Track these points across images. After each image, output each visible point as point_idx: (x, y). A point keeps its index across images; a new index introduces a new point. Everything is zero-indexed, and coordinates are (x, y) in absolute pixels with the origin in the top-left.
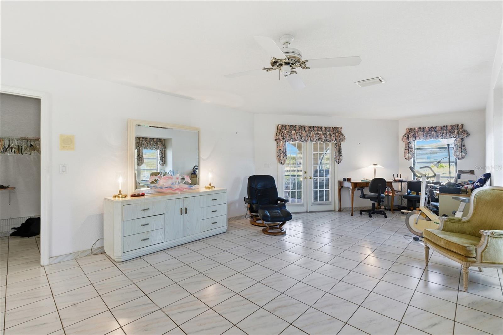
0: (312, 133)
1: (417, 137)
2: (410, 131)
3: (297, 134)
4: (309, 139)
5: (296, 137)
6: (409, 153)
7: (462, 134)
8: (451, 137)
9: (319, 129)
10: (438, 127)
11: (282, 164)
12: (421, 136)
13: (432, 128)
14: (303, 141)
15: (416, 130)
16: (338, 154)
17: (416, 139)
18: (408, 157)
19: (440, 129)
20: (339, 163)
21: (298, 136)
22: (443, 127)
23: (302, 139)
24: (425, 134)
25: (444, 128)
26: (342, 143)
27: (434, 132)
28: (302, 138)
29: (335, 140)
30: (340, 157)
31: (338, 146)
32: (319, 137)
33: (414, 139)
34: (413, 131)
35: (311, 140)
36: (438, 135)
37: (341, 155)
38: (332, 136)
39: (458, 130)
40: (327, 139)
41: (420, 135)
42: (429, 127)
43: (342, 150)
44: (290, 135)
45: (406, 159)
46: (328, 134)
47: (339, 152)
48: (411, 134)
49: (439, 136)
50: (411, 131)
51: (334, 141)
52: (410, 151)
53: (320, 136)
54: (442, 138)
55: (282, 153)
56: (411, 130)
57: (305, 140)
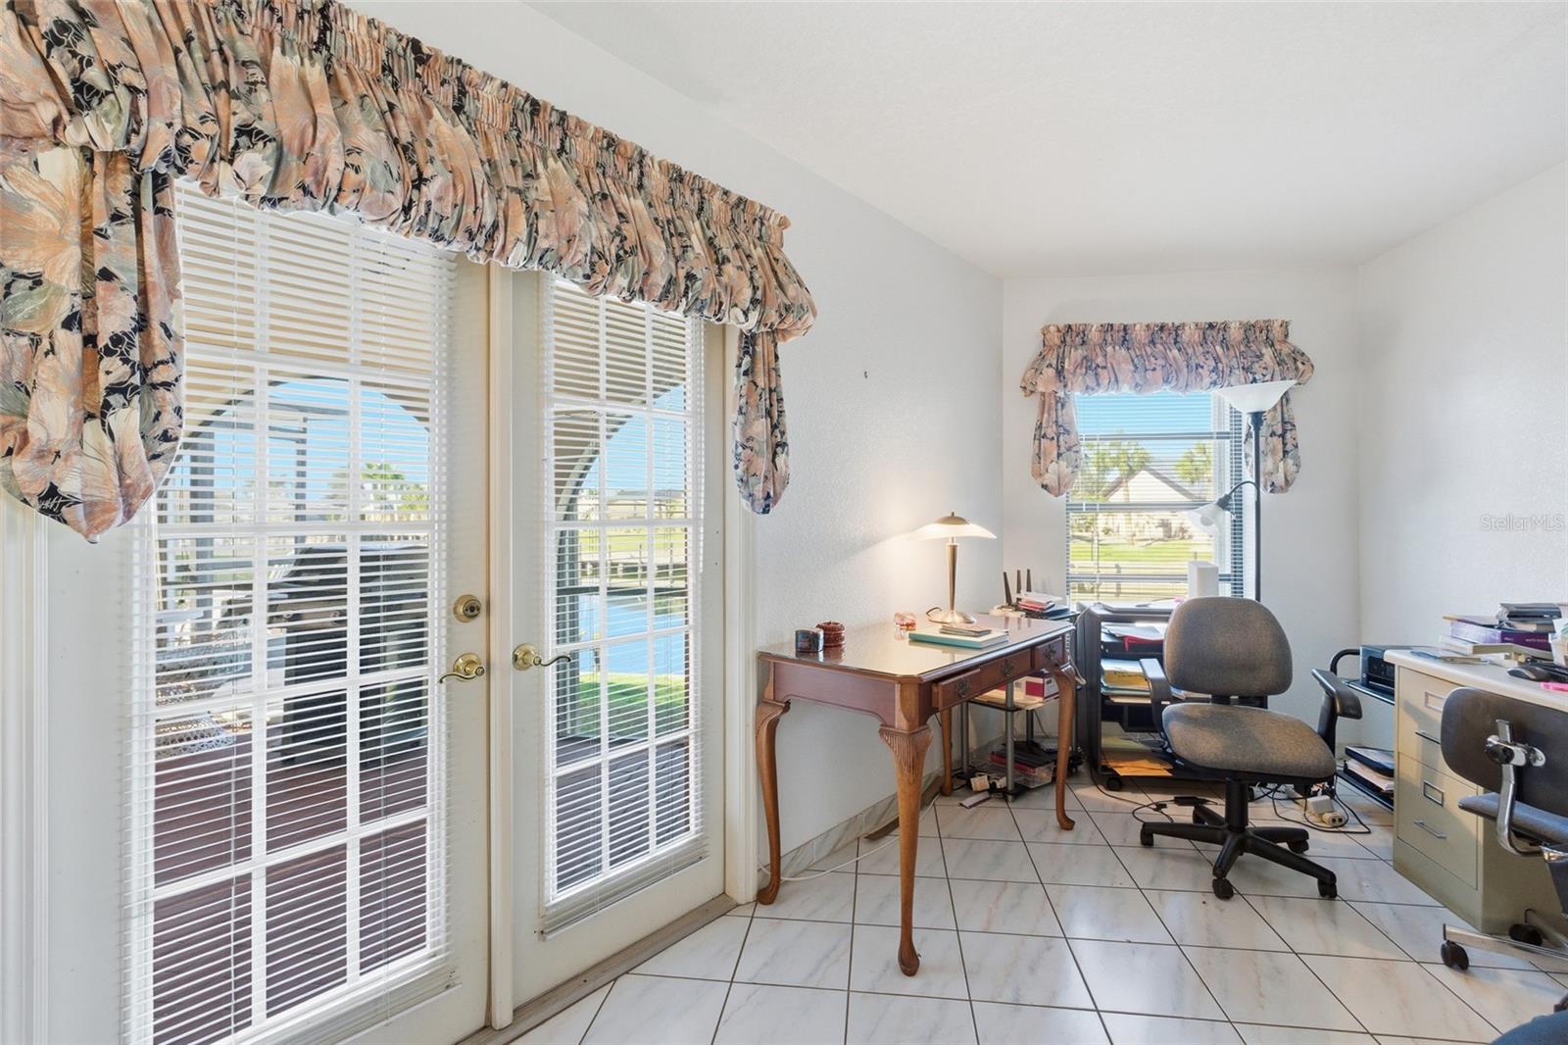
0: (553, 176)
1: (1103, 373)
2: (1064, 342)
3: (354, 112)
4: (521, 228)
5: (329, 134)
6: (1059, 455)
7: (1297, 369)
8: (1254, 381)
9: (622, 166)
10: (1187, 328)
11: (54, 513)
12: (1123, 365)
13: (1162, 328)
14: (437, 236)
15: (1094, 336)
16: (761, 427)
17: (1098, 385)
18: (1056, 478)
19: (1197, 337)
20: (766, 511)
21: (369, 137)
22: (1212, 330)
23: (430, 191)
24: (1136, 360)
25: (1215, 333)
26: (783, 347)
27: (1175, 351)
28: (420, 181)
29: (754, 302)
30: (775, 454)
31: (760, 366)
32: (618, 232)
33: (1090, 380)
34: (1078, 340)
35: (543, 244)
36: (1198, 366)
37: (784, 445)
38: (726, 260)
39: (1272, 345)
40: (690, 277)
41: (1119, 364)
42: (1148, 326)
43: (786, 406)
44: (215, 87)
45: (1045, 487)
46: (694, 237)
47: (769, 414)
48: (1076, 355)
49: (1204, 372)
50: (1068, 339)
51: (746, 313)
52: (1062, 443)
53: (628, 230)
54: (1214, 383)
55: (70, 342)
56: (1072, 335)
57: (469, 221)
